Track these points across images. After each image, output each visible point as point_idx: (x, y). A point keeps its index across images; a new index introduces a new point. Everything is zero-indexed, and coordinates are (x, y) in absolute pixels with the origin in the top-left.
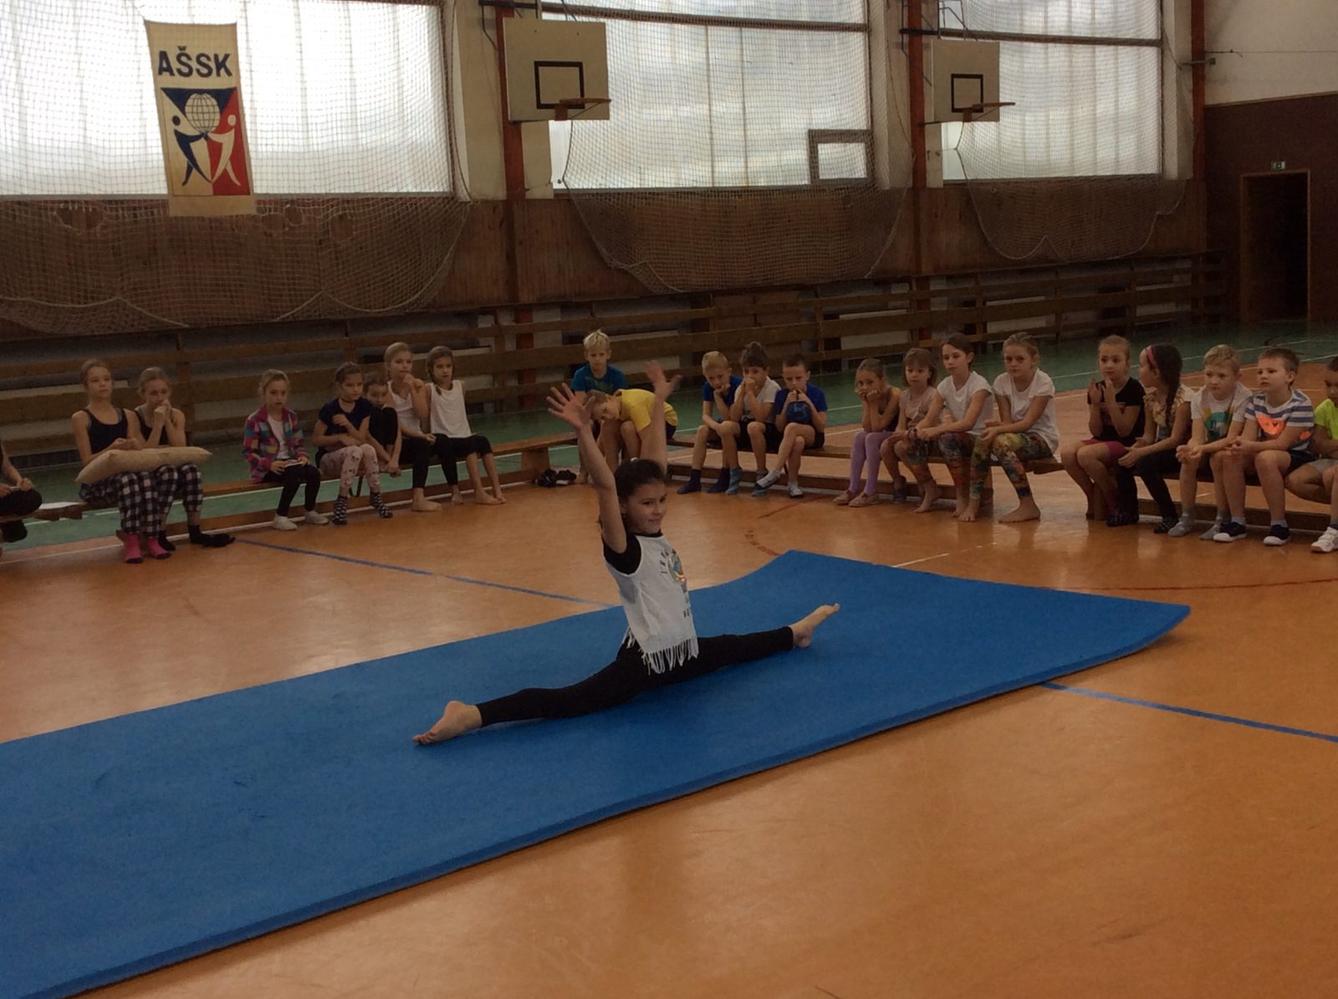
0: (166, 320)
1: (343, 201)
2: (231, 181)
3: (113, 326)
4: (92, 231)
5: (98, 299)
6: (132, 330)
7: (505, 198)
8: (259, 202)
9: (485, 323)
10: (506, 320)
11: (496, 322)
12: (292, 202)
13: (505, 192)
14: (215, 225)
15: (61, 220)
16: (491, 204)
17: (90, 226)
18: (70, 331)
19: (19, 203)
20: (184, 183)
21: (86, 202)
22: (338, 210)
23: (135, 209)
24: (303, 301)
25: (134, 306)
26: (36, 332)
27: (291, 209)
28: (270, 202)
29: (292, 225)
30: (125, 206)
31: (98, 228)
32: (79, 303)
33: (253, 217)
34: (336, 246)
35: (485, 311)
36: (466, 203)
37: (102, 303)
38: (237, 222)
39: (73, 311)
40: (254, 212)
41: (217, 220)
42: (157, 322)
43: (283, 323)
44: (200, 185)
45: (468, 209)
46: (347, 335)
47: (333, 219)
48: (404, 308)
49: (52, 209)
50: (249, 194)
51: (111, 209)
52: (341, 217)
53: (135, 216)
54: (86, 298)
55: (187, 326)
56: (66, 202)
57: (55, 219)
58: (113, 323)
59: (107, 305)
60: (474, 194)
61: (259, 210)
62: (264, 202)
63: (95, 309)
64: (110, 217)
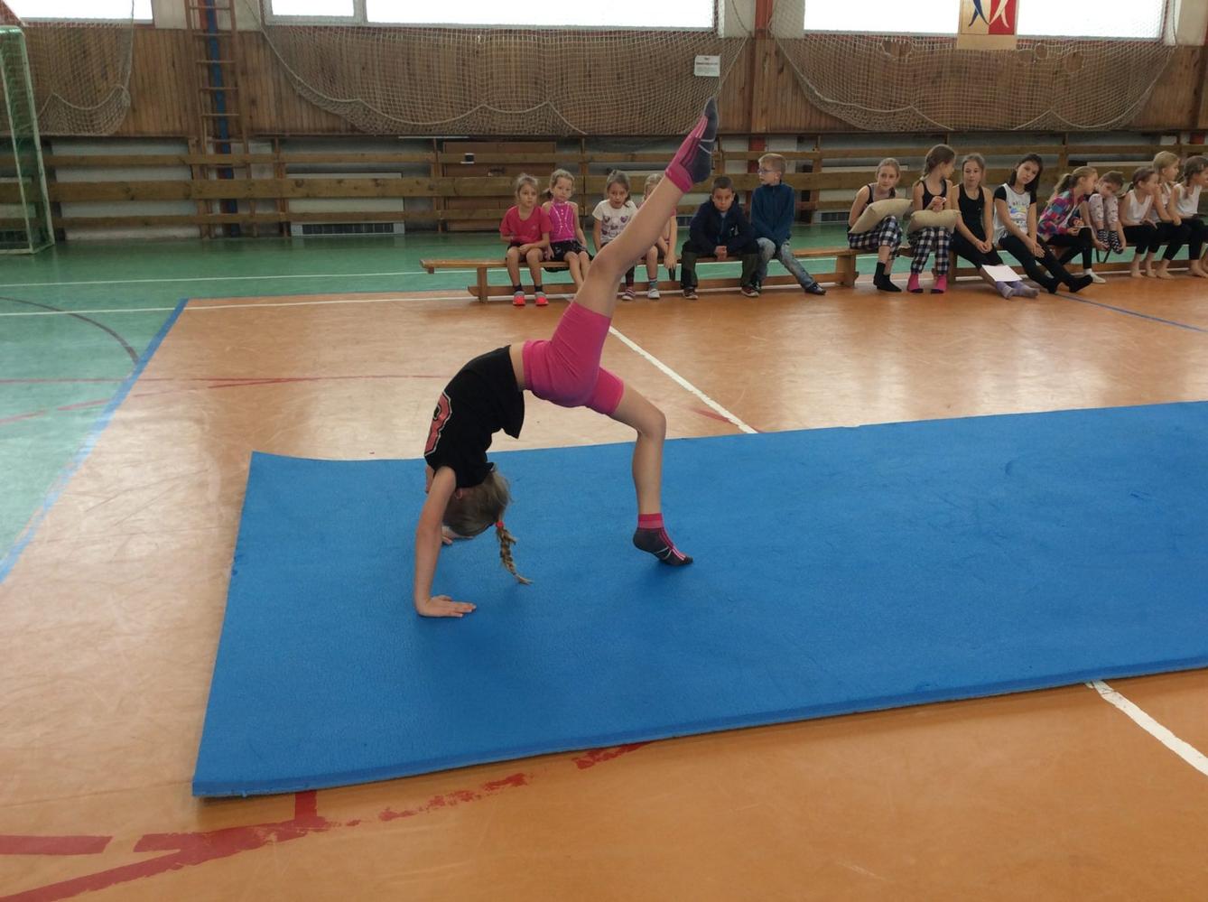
0: (939, 124)
1: (1079, 42)
2: (1003, 24)
3: (905, 127)
4: (902, 58)
5: (899, 107)
6: (917, 130)
7: (1203, 44)
8: (1019, 41)
9: (1167, 141)
10: (1185, 141)
11: (1178, 142)
12: (1042, 41)
13: (1204, 40)
14: (985, 56)
15: (883, 48)
16: (1192, 49)
17: (901, 54)
18: (877, 129)
19: (860, 36)
20: (970, 25)
21: (903, 37)
22: (1074, 48)
23: (933, 43)
24: (1035, 116)
25: (920, 113)
26: (855, 128)
27: (1041, 45)
28: (1027, 41)
29: (1039, 58)
30: (928, 40)
31: (907, 56)
32: (886, 109)
33: (1012, 52)
34: (1067, 76)
35: (1170, 133)
36: (1172, 47)
37: (901, 109)
38: (1001, 55)
39: (881, 114)
40: (1013, 47)
41: (986, 53)
42: (934, 126)
43: (1019, 131)
44: (981, 26)
45: (1173, 52)
46: (1064, 144)
47: (1069, 56)
48: (1108, 127)
49: (880, 42)
50: (1013, 34)
51: (918, 43)
52: (1074, 54)
53: (933, 48)
54: (890, 105)
55: (952, 129)
56: (890, 37)
57: (880, 48)
58: (905, 124)
59: (903, 112)
60: (1180, 41)
61: (1018, 47)
62: (1023, 41)
63: (895, 114)
64: (917, 48)
